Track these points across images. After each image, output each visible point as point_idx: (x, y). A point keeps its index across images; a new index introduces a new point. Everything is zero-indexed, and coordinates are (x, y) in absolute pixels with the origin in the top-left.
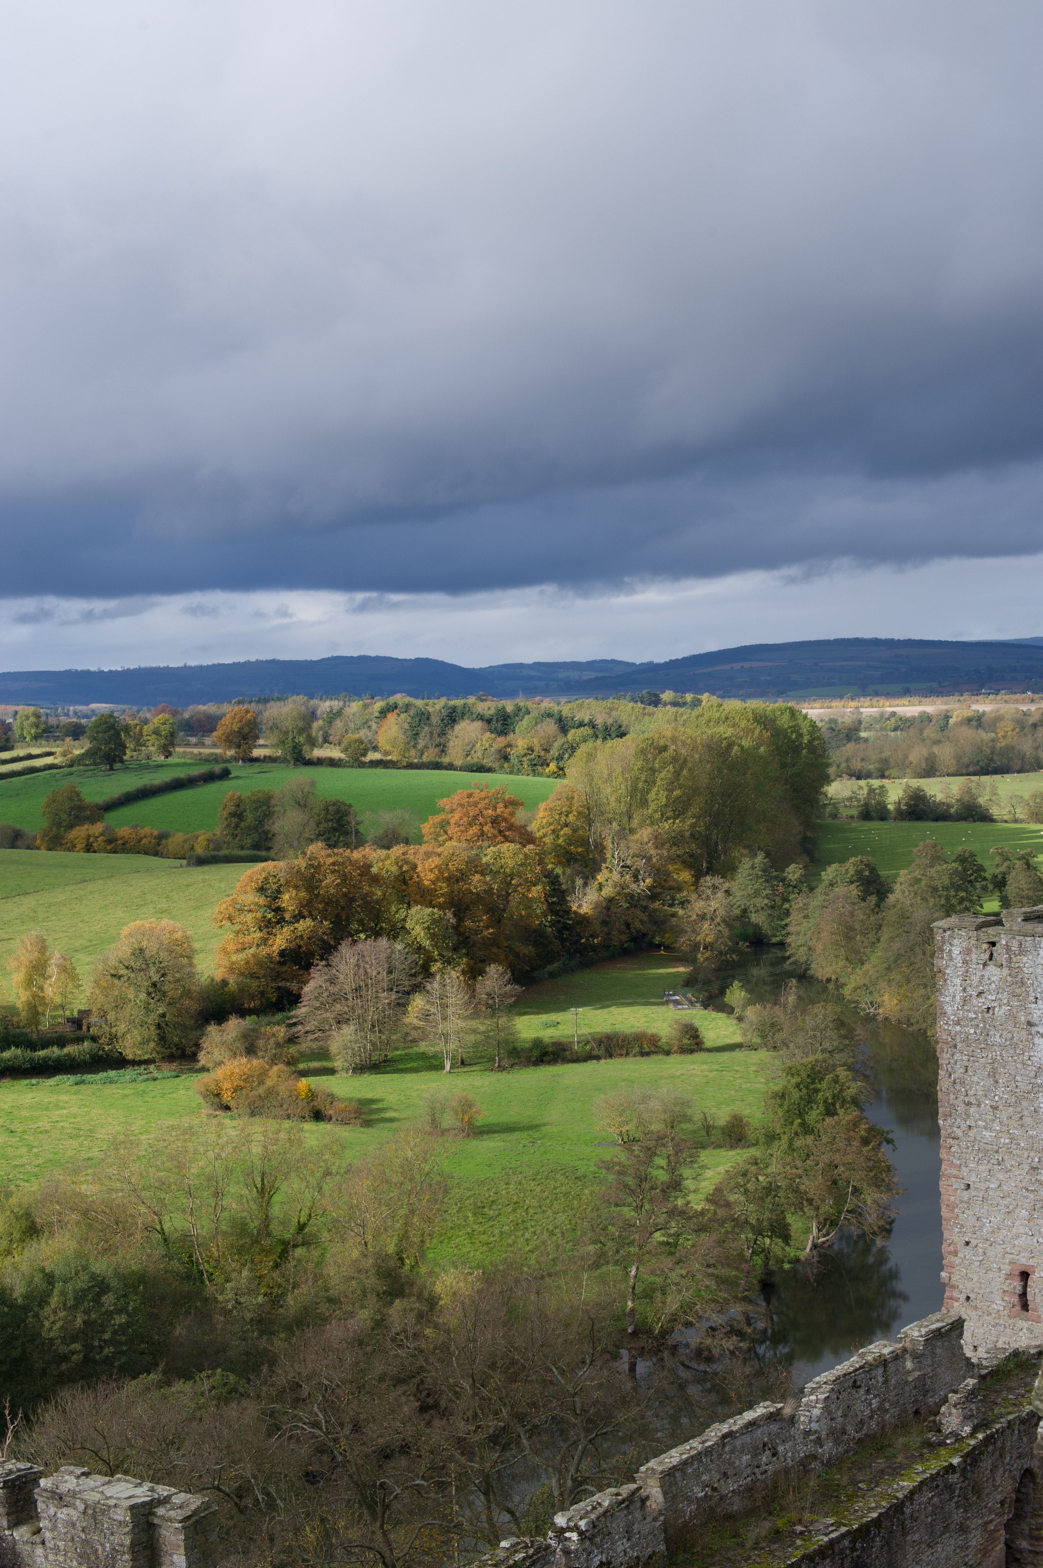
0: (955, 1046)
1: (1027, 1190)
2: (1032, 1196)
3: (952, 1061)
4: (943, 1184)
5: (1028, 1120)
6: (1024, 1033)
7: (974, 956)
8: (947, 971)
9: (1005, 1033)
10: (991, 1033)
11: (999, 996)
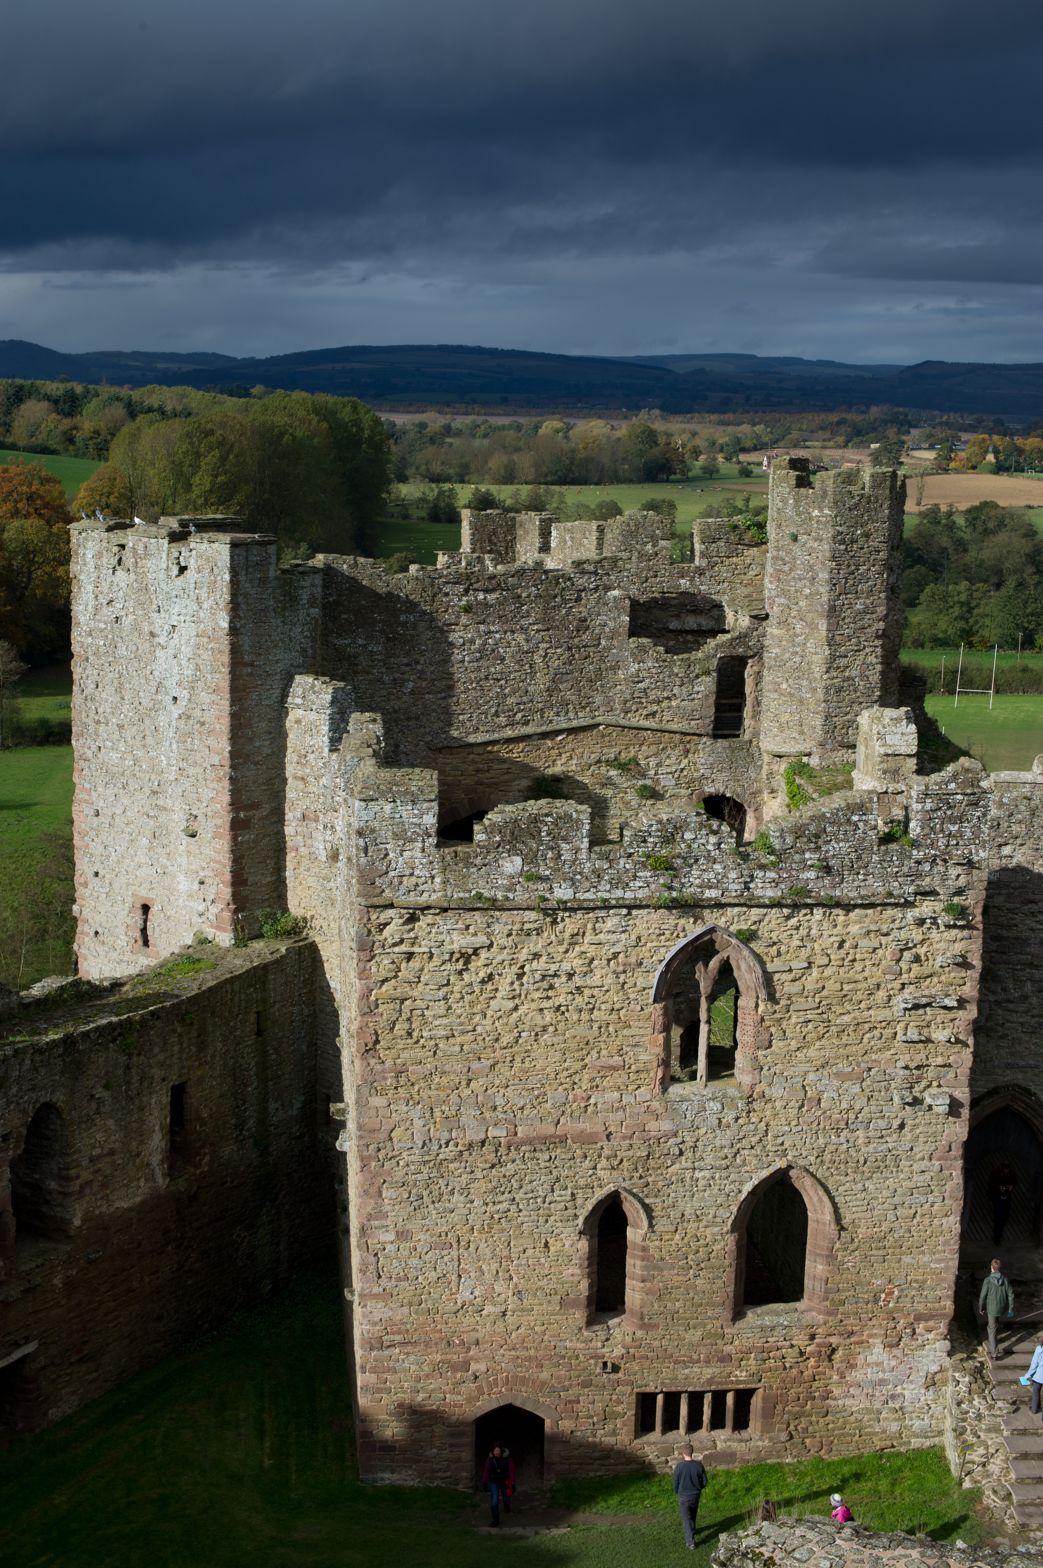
0: (87, 659)
1: (148, 816)
2: (152, 823)
3: (84, 676)
4: (75, 808)
5: (149, 740)
6: (147, 645)
7: (105, 560)
8: (82, 577)
9: (131, 644)
10: (119, 645)
11: (127, 604)
